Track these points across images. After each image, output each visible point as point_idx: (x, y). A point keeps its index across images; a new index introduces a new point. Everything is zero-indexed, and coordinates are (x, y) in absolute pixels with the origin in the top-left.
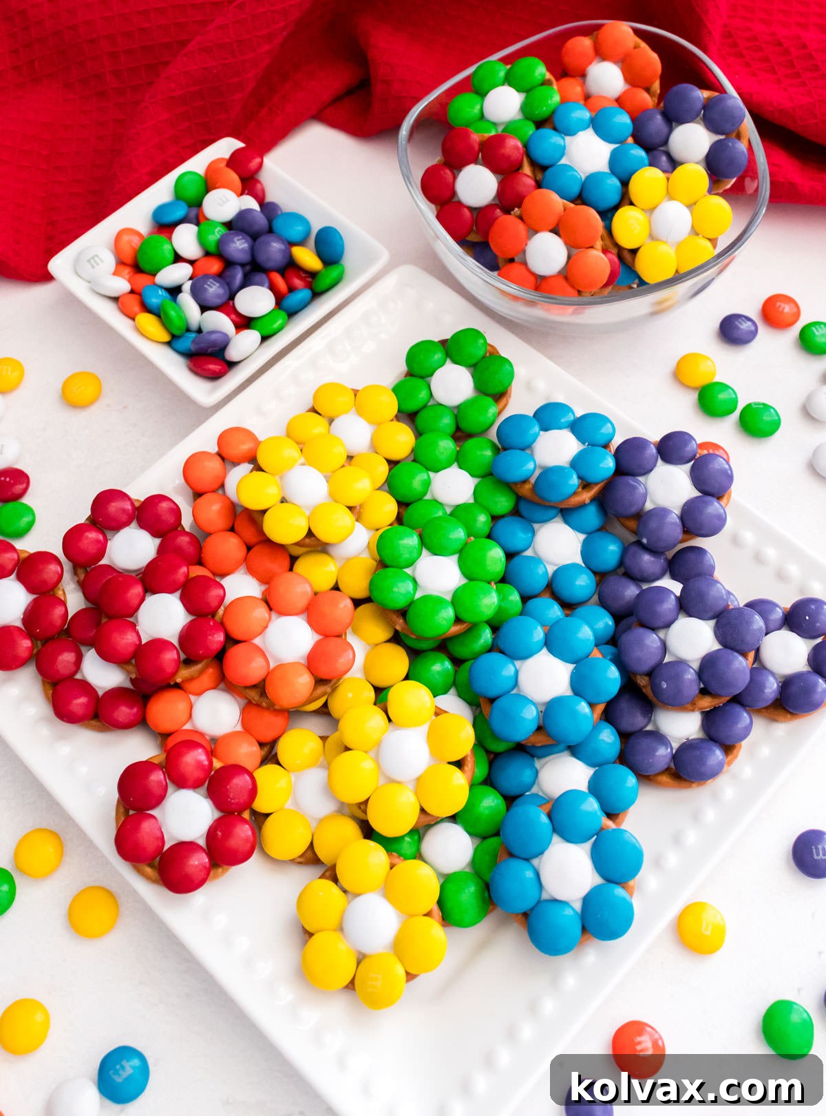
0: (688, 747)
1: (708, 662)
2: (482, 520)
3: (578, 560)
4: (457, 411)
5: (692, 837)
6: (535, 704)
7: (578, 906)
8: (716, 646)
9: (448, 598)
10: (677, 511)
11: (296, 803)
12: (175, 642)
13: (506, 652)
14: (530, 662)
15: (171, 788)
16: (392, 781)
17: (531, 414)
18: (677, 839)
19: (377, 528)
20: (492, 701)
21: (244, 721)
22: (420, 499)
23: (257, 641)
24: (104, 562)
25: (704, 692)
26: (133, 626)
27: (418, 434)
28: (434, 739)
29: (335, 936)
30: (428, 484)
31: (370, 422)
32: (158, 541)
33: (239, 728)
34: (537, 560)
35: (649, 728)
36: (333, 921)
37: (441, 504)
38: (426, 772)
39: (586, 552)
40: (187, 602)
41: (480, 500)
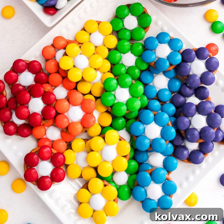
0: (193, 152)
1: (203, 130)
2: (137, 72)
3: (167, 87)
4: (132, 32)
5: (192, 178)
6: (149, 139)
7: (157, 201)
8: (206, 125)
9: (125, 103)
10: (199, 76)
11: (77, 162)
12: (40, 113)
13: (141, 121)
14: (149, 126)
15: (40, 160)
16: (105, 161)
17: (155, 36)
18: (187, 179)
19: (104, 72)
20: (137, 137)
21: (62, 136)
22: (118, 63)
23: (66, 114)
24: (17, 83)
25: (201, 138)
26: (27, 107)
27: (119, 40)
28: (118, 149)
29: (87, 205)
30: (121, 58)
31: (103, 35)
32: (34, 75)
33: (60, 138)
34: (153, 87)
35: (183, 144)
36: (87, 200)
37: (125, 66)
38: (116, 158)
39: (169, 85)
40: (44, 100)
41: (137, 65)
